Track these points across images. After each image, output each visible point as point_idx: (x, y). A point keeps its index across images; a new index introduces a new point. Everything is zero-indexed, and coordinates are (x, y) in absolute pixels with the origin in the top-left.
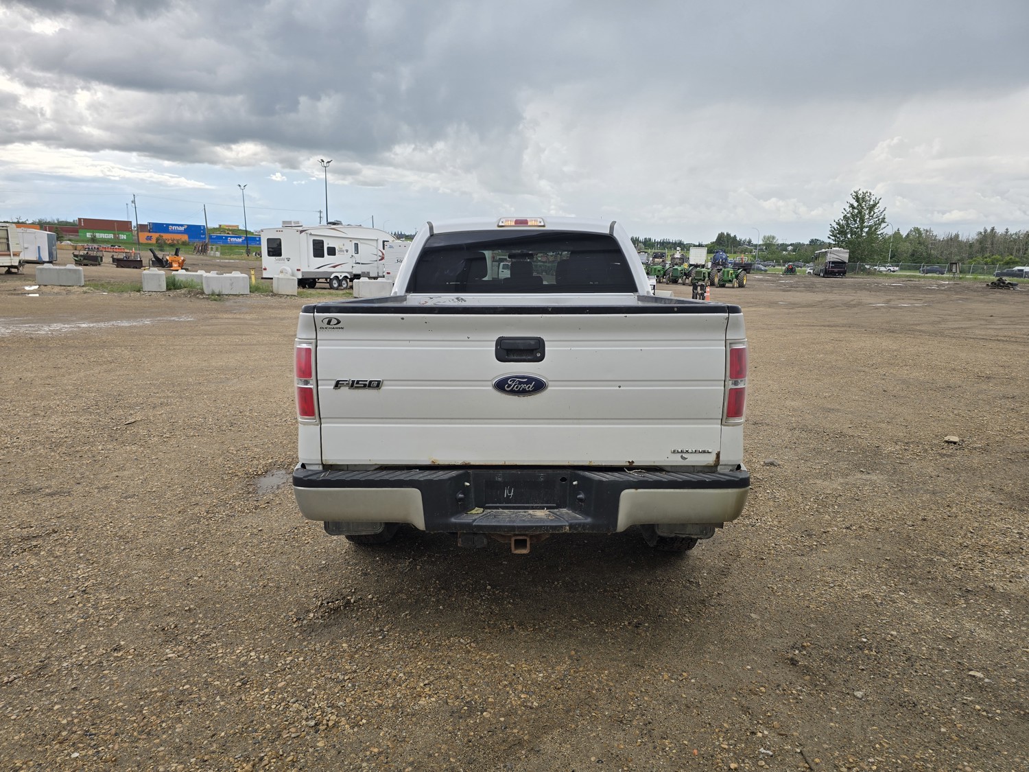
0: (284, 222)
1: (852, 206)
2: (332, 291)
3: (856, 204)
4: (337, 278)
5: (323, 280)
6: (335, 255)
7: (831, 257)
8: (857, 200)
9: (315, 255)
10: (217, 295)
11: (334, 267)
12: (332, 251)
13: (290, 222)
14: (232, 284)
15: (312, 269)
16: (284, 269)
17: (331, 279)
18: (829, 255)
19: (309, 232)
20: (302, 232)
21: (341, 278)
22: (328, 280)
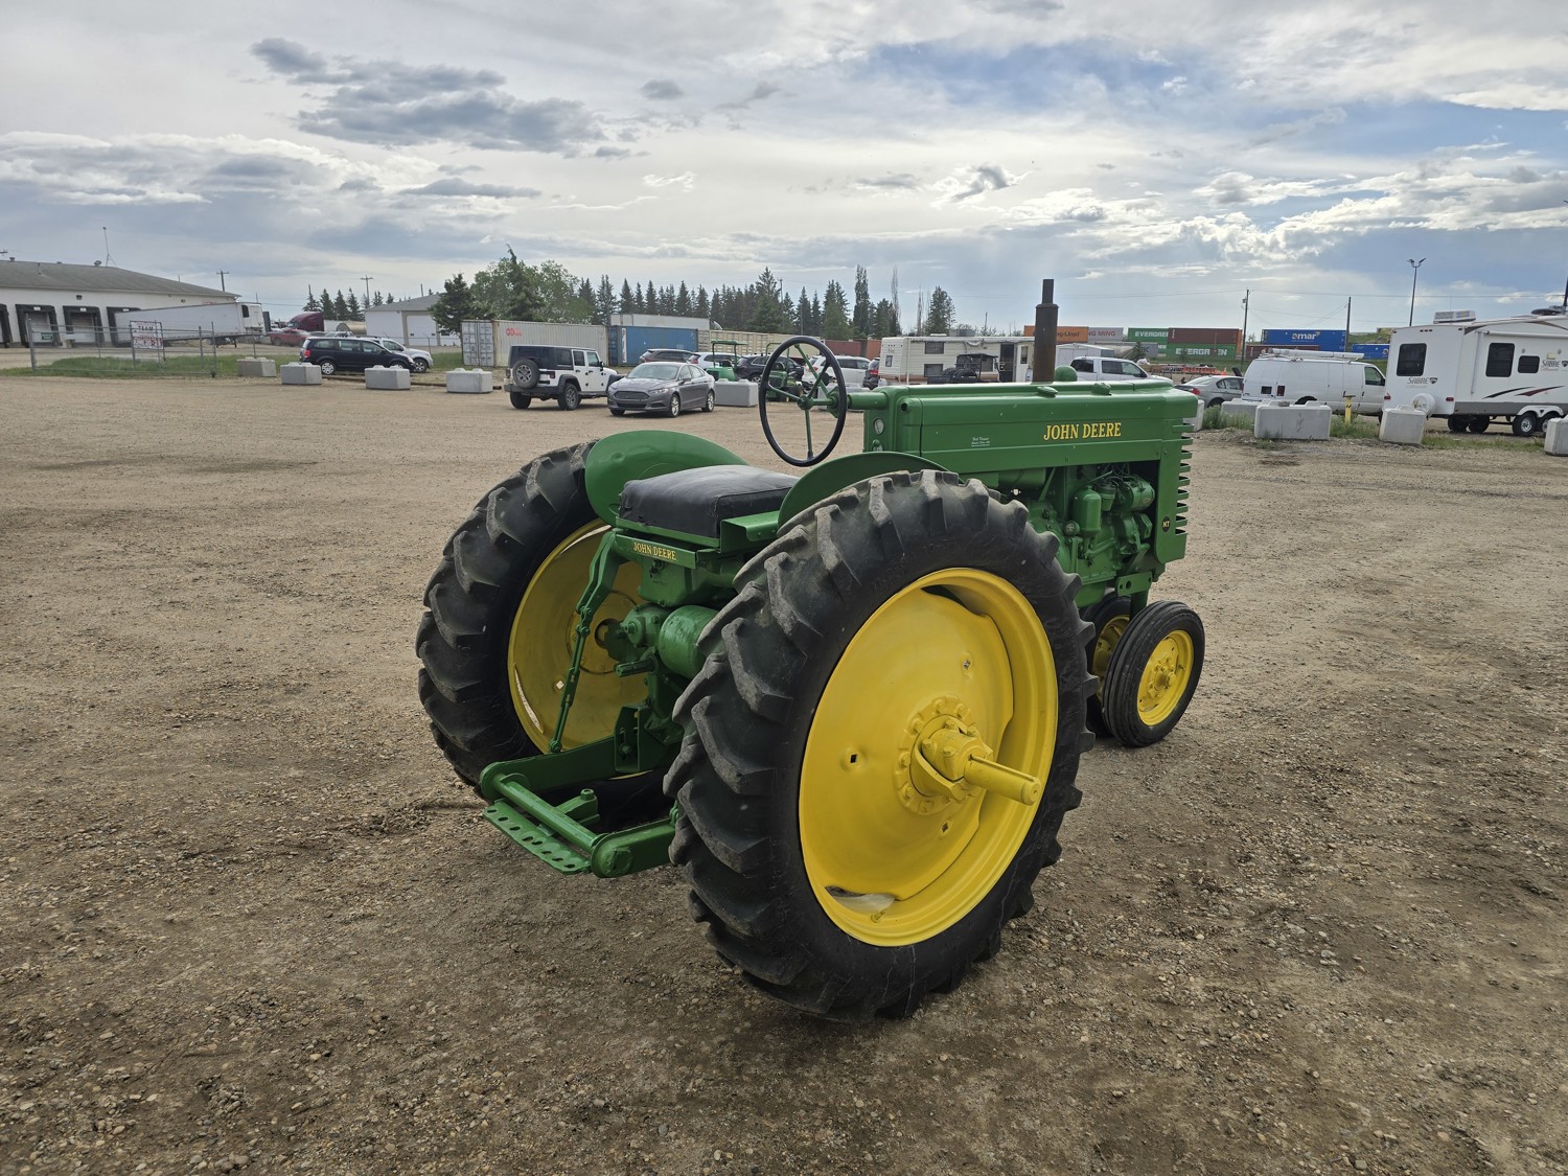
0: (1437, 314)
2: (1513, 440)
4: (1532, 414)
5: (1504, 419)
6: (1535, 371)
9: (1491, 372)
10: (1273, 440)
11: (1529, 394)
12: (1530, 365)
13: (1450, 314)
14: (1300, 422)
15: (1480, 397)
16: (1422, 397)
17: (1518, 417)
19: (1484, 330)
20: (1468, 330)
21: (1540, 415)
22: (1512, 419)
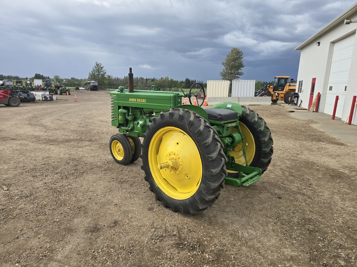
1: (95, 66)
3: (96, 66)
7: (92, 84)
8: (97, 65)
18: (91, 83)
